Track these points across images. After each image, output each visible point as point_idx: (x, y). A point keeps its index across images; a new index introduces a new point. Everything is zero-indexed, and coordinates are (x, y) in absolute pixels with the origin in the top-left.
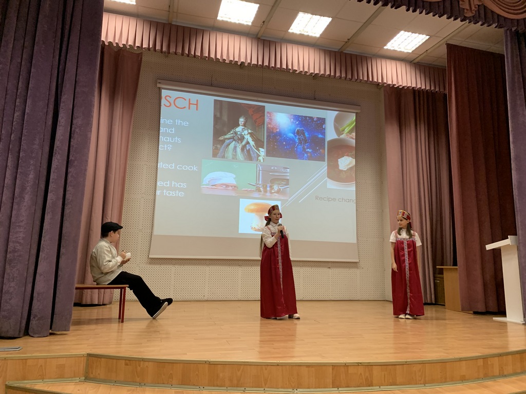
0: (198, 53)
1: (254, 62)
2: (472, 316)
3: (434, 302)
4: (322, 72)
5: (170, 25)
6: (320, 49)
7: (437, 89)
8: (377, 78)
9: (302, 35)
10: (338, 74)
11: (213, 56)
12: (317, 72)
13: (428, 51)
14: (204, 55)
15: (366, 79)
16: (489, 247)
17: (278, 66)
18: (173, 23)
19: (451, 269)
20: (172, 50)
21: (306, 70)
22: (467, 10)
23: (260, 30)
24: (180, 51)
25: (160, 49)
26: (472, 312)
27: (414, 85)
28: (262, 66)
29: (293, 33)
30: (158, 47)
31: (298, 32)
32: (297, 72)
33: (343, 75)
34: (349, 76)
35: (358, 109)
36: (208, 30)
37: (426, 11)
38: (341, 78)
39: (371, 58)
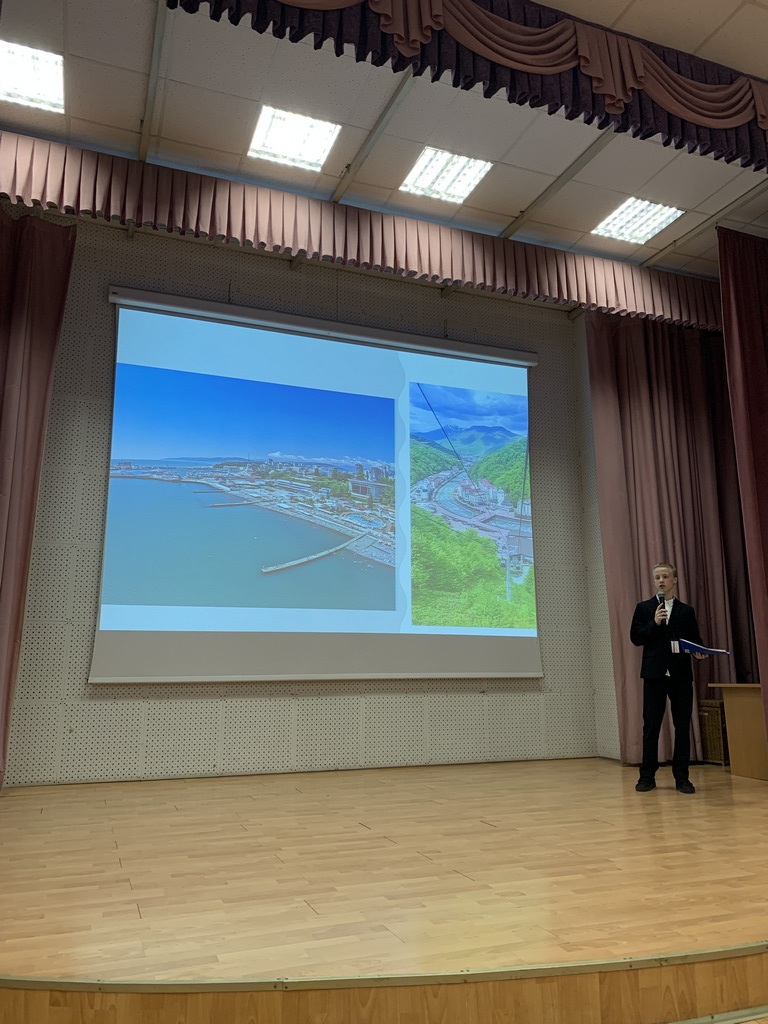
0: (205, 228)
1: (327, 251)
3: (700, 758)
4: (468, 279)
5: (143, 163)
6: (462, 231)
7: (693, 321)
8: (577, 294)
10: (500, 284)
11: (237, 234)
12: (457, 277)
13: (678, 244)
14: (218, 232)
15: (556, 295)
17: (378, 261)
18: (149, 161)
20: (147, 218)
21: (436, 272)
23: (338, 185)
24: (164, 220)
25: (118, 213)
28: (344, 260)
29: (408, 194)
30: (114, 211)
31: (419, 193)
32: (417, 277)
33: (511, 286)
34: (523, 288)
35: (533, 361)
36: (226, 181)
37: (702, 147)
38: (505, 292)
39: (564, 254)
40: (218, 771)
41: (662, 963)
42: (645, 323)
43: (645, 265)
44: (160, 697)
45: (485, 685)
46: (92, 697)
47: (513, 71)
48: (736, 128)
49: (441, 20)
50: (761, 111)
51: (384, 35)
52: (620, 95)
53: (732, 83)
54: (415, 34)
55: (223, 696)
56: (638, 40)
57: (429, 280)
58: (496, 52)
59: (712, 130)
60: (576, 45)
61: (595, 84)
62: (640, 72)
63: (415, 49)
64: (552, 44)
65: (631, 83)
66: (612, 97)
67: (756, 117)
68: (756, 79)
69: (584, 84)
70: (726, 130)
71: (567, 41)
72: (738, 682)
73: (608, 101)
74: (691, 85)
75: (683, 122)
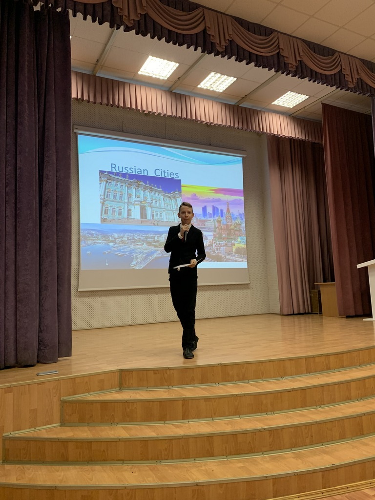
0: (121, 104)
1: (169, 113)
2: (345, 319)
3: (310, 311)
4: (224, 124)
5: (95, 76)
6: (221, 103)
7: (310, 139)
8: (266, 130)
9: (207, 90)
10: (236, 126)
11: (134, 107)
12: (220, 123)
13: (306, 108)
14: (127, 106)
15: (258, 130)
16: (359, 266)
17: (189, 117)
18: (97, 75)
19: (323, 284)
20: (99, 100)
21: (212, 121)
22: (350, 82)
23: (173, 85)
24: (105, 101)
25: (87, 99)
26: (345, 316)
27: (294, 136)
28: (175, 117)
29: (201, 89)
31: (205, 88)
32: (204, 123)
33: (241, 127)
34: (245, 127)
35: (245, 154)
36: (128, 83)
37: (322, 82)
38: (238, 128)
39: (261, 111)
40: (130, 323)
41: (321, 355)
42: (291, 140)
43: (292, 116)
44: (105, 295)
45: (228, 287)
46: (79, 296)
47: (257, 55)
48: (335, 74)
49: (232, 36)
50: (343, 67)
51: (212, 43)
52: (294, 64)
53: (333, 55)
54: (223, 43)
55: (130, 294)
56: (300, 39)
57: (209, 124)
58: (251, 48)
59: (326, 75)
60: (279, 43)
61: (285, 59)
62: (301, 53)
63: (223, 48)
64: (271, 43)
65: (298, 59)
66: (292, 64)
67: (341, 69)
68: (342, 53)
69: (281, 59)
70: (331, 75)
71: (276, 41)
72: (324, 282)
73: (290, 66)
74: (318, 57)
75: (316, 72)
